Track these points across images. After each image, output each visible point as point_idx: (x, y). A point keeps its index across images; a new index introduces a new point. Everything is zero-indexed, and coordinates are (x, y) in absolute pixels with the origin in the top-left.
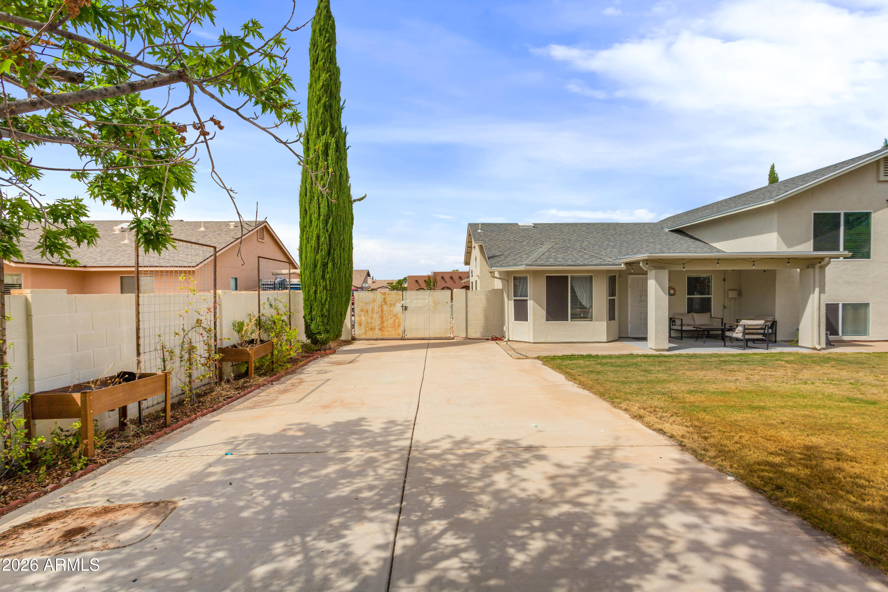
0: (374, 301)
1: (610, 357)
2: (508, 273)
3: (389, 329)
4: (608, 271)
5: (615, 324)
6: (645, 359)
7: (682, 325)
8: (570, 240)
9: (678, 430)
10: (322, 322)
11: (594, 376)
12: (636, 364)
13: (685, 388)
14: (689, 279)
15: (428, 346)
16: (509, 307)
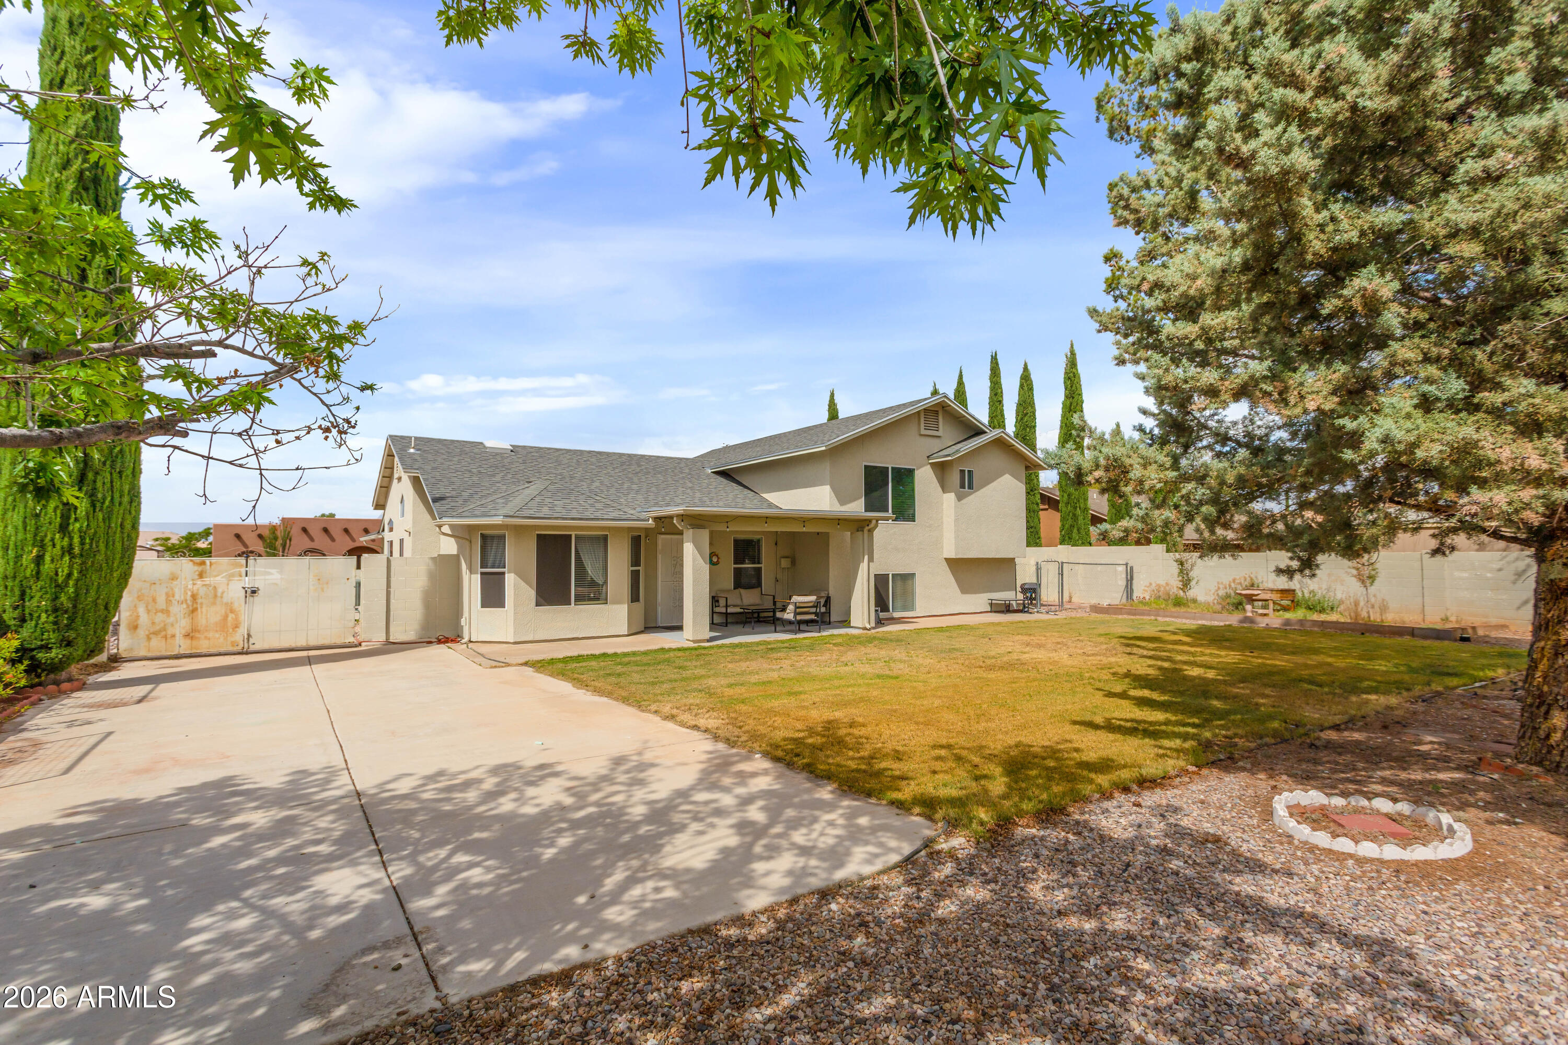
0: (174, 578)
1: (634, 654)
2: (471, 528)
3: (211, 635)
4: (630, 529)
5: (639, 606)
6: (680, 654)
7: (727, 606)
8: (572, 477)
9: (712, 723)
10: (55, 623)
11: (613, 679)
12: (668, 661)
13: (724, 681)
14: (736, 542)
15: (310, 661)
16: (472, 584)
